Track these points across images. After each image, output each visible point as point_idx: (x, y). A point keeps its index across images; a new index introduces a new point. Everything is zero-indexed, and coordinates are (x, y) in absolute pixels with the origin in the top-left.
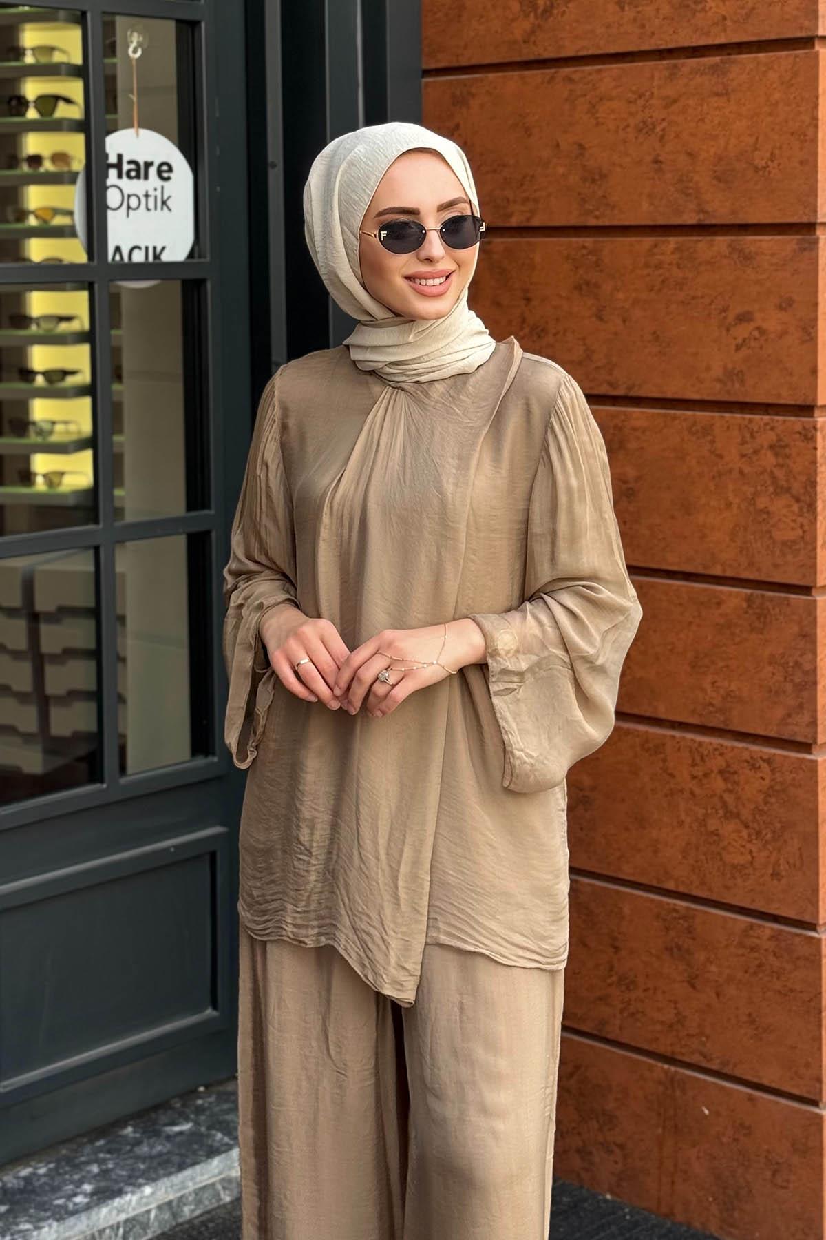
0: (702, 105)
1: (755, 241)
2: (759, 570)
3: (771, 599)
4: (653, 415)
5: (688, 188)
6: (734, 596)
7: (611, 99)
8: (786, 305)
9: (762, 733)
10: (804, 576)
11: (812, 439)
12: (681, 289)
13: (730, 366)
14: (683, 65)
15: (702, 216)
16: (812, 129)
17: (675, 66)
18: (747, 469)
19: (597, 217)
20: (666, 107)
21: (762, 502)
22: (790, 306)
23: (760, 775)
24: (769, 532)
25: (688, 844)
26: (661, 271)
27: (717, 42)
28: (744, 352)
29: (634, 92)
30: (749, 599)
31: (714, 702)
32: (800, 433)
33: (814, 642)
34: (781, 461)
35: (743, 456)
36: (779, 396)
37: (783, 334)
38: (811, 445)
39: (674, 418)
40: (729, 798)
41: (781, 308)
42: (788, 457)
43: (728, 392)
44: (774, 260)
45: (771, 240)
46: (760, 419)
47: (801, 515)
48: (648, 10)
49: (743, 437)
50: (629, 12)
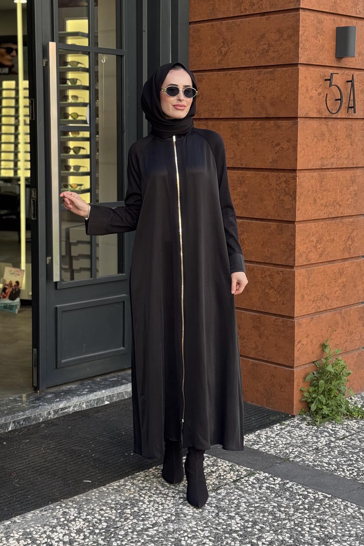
0: (267, 83)
1: (281, 122)
2: (280, 217)
3: (284, 225)
4: (253, 173)
5: (263, 107)
6: (274, 225)
7: (242, 81)
8: (289, 141)
9: (280, 264)
10: (292, 218)
11: (296, 179)
12: (261, 136)
13: (274, 158)
14: (262, 71)
15: (267, 115)
16: (297, 90)
17: (260, 71)
18: (278, 188)
19: (238, 115)
20: (258, 83)
21: (282, 198)
22: (290, 141)
23: (280, 276)
24: (283, 206)
25: (260, 297)
26: (255, 131)
27: (272, 64)
28: (278, 154)
29: (249, 79)
30: (278, 226)
31: (268, 256)
32: (292, 177)
33: (295, 237)
34: (287, 186)
35: (277, 184)
36: (287, 167)
37: (288, 149)
38: (295, 181)
39: (258, 174)
40: (271, 283)
41: (288, 142)
42: (289, 184)
43: (273, 166)
44: (286, 128)
45: (285, 122)
46: (282, 174)
47: (292, 201)
48: (253, 55)
49: (277, 179)
50: (248, 55)
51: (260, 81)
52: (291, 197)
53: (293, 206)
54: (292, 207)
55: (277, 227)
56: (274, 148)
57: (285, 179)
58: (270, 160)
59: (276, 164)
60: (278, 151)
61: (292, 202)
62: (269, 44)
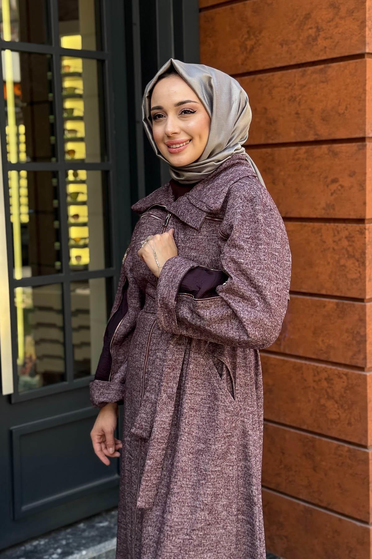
0: (316, 87)
1: (339, 147)
2: (341, 292)
3: (347, 304)
5: (310, 124)
6: (331, 303)
7: (278, 87)
8: (352, 174)
9: (343, 362)
10: (361, 294)
11: (364, 233)
12: (308, 169)
13: (328, 202)
14: (308, 70)
17: (305, 71)
18: (336, 248)
20: (301, 89)
21: (342, 262)
22: (354, 174)
23: (342, 380)
24: (345, 275)
25: (312, 410)
26: (299, 162)
27: (323, 58)
28: (335, 196)
29: (287, 83)
30: (337, 304)
31: (323, 349)
32: (358, 231)
33: (365, 323)
34: (350, 243)
35: (334, 242)
36: (350, 215)
37: (351, 187)
38: (363, 236)
39: (305, 226)
40: (329, 390)
41: (350, 176)
42: (353, 241)
43: (328, 214)
44: (347, 155)
45: (346, 146)
47: (359, 267)
48: (293, 46)
49: (334, 233)
50: (285, 48)
51: (305, 86)
52: (358, 261)
53: (361, 275)
54: (360, 277)
55: (335, 307)
56: (328, 186)
57: (346, 233)
58: (323, 205)
59: (332, 211)
60: (335, 191)
61: (359, 269)
62: (317, 28)
